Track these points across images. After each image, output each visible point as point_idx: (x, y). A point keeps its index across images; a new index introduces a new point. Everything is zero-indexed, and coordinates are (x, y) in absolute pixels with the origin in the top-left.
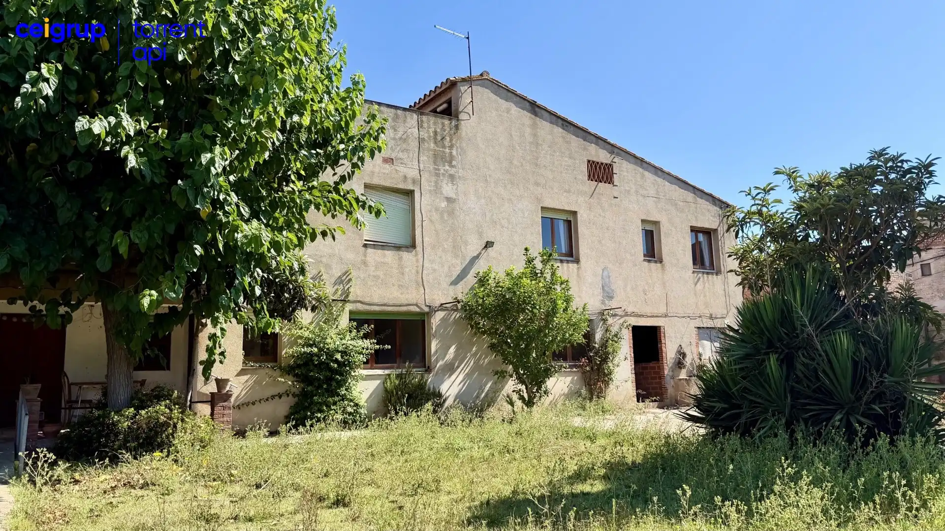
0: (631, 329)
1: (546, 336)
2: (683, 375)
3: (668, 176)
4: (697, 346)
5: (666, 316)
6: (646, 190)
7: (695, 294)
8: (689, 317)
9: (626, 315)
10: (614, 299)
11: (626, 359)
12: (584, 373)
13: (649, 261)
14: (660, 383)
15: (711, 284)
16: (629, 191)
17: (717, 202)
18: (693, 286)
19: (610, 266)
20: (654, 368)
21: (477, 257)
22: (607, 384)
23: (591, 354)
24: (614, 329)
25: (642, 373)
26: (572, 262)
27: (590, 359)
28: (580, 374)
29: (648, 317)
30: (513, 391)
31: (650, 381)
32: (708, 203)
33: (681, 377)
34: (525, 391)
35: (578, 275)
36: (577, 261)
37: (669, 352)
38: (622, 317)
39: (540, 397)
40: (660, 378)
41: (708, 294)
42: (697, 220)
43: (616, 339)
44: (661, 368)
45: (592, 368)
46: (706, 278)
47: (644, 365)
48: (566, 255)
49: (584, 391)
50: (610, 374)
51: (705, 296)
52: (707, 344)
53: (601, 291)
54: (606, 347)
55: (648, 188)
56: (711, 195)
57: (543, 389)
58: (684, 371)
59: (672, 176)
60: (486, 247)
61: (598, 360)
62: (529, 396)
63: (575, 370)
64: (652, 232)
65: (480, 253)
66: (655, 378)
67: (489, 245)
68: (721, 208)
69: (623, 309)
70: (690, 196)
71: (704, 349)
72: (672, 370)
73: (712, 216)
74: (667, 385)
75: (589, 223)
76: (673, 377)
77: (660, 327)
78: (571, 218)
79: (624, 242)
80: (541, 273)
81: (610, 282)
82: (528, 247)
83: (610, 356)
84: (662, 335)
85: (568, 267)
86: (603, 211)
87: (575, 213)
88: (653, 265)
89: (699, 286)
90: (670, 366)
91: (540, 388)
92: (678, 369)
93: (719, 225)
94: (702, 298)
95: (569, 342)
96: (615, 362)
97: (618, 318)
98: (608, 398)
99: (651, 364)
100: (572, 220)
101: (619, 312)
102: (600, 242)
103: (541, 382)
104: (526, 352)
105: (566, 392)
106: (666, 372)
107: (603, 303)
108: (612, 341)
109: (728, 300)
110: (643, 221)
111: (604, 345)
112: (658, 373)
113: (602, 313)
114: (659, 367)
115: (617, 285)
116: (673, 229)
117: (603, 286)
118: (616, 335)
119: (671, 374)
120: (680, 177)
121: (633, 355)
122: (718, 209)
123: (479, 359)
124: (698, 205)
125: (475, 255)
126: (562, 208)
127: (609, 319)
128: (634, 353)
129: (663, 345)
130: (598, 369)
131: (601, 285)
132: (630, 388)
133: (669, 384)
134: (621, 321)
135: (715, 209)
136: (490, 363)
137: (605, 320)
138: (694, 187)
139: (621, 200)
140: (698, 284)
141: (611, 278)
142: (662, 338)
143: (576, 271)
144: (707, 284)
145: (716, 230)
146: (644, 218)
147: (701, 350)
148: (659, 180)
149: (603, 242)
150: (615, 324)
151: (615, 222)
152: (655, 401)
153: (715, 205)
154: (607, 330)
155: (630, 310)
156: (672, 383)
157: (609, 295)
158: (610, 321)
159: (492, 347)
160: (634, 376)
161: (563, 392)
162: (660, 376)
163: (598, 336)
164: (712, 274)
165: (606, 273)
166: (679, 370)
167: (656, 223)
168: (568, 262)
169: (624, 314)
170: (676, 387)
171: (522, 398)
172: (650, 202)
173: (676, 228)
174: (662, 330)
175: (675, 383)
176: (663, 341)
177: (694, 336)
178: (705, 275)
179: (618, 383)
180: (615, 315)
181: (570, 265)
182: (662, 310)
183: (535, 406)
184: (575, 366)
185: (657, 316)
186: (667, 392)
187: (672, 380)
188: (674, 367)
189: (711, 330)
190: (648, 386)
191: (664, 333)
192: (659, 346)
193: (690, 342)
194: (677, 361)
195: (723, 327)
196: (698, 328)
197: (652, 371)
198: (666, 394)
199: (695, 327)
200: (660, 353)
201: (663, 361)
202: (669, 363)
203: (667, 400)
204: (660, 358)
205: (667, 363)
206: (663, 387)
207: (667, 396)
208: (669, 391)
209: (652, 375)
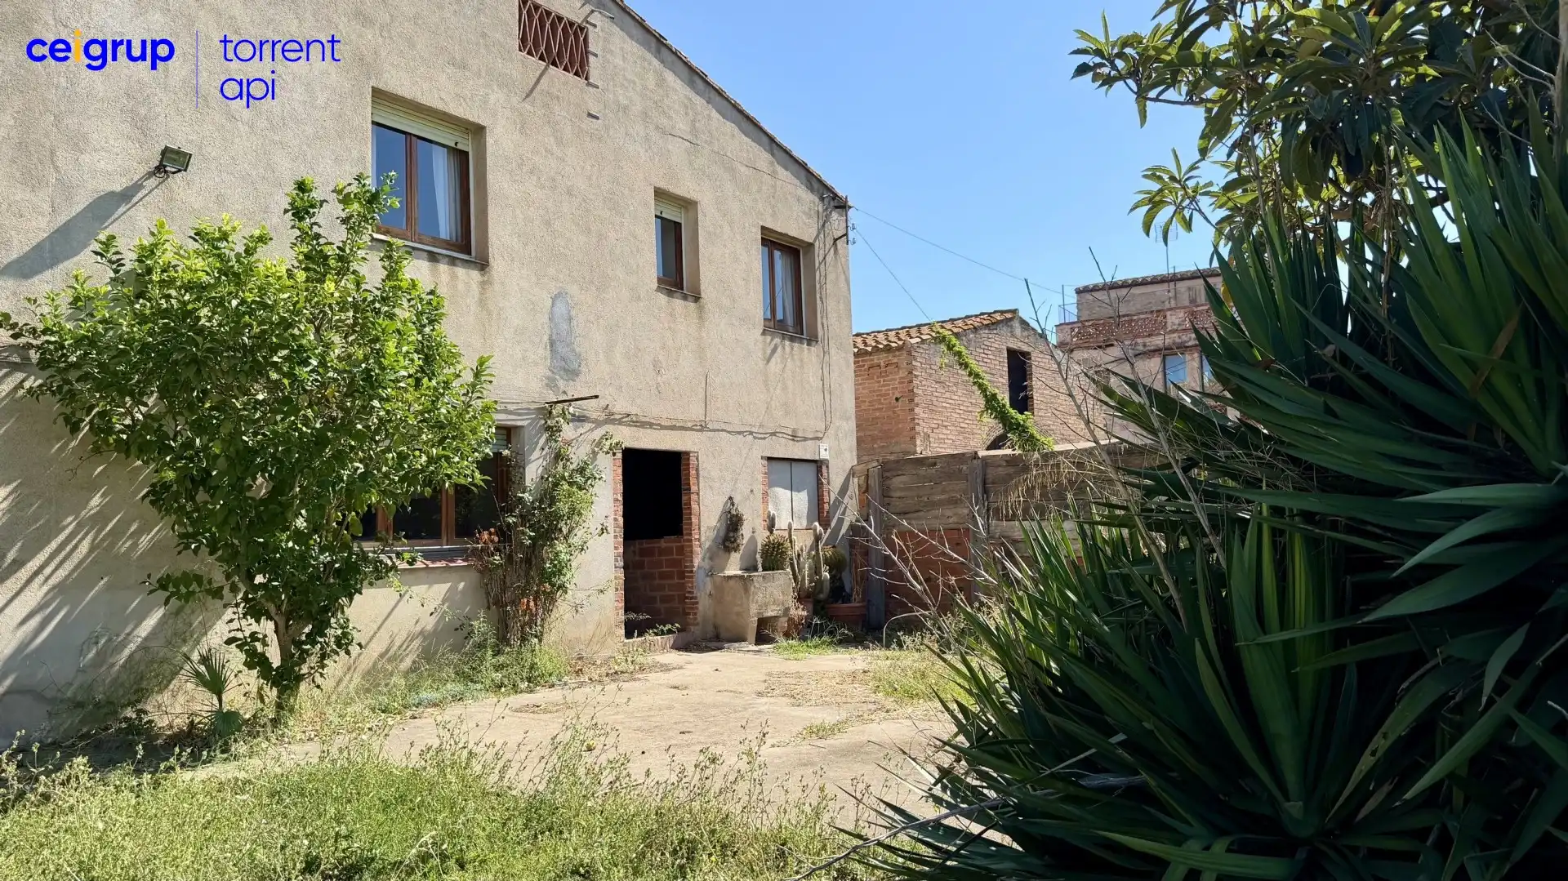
0: (619, 456)
1: (340, 458)
2: (733, 568)
3: (718, 99)
4: (765, 500)
5: (703, 428)
6: (670, 118)
7: (766, 384)
8: (751, 433)
9: (610, 418)
10: (582, 377)
11: (603, 530)
12: (486, 571)
13: (670, 294)
14: (682, 587)
15: (798, 363)
16: (625, 109)
17: (816, 185)
18: (761, 364)
19: (573, 290)
20: (669, 551)
21: (126, 196)
22: (551, 598)
23: (511, 520)
24: (578, 455)
25: (640, 565)
26: (467, 263)
27: (505, 534)
28: (474, 576)
29: (663, 428)
30: (229, 642)
31: (657, 582)
32: (797, 182)
33: (728, 573)
34: (273, 639)
35: (482, 302)
36: (483, 265)
37: (706, 515)
38: (599, 424)
39: (323, 657)
40: (682, 575)
41: (789, 383)
42: (774, 215)
43: (579, 479)
44: (685, 552)
45: (510, 558)
46: (788, 349)
47: (646, 544)
48: (448, 245)
49: (481, 625)
50: (559, 572)
51: (785, 388)
52: (783, 494)
53: (543, 352)
54: (553, 501)
55: (671, 113)
56: (803, 166)
57: (333, 632)
58: (735, 557)
59: (727, 99)
60: (160, 169)
61: (527, 536)
62: (285, 655)
63: (460, 563)
64: (678, 225)
65: (137, 187)
66: (669, 576)
67: (172, 161)
68: (822, 199)
69: (602, 402)
70: (763, 158)
71: (776, 505)
72: (712, 556)
73: (804, 213)
74: (696, 593)
75: (520, 166)
76: (711, 573)
77: (687, 453)
78: (466, 145)
79: (612, 235)
80: (340, 259)
81: (570, 332)
82: (309, 179)
83: (562, 524)
84: (693, 472)
85: (454, 277)
86: (560, 142)
87: (477, 131)
88: (678, 303)
89: (775, 365)
90: (707, 545)
91: (320, 628)
92: (721, 553)
93: (817, 236)
94: (778, 391)
95: (428, 482)
96: (575, 540)
97: (588, 426)
98: (550, 638)
99: (663, 543)
100: (469, 149)
101: (591, 408)
102: (548, 223)
103: (326, 609)
104: (274, 512)
105: (430, 627)
106: (697, 561)
107: (551, 384)
108: (571, 484)
109: (827, 400)
110: (660, 194)
111: (548, 496)
112: (677, 563)
113: (546, 412)
114: (681, 550)
115: (590, 342)
116: (727, 228)
117: (552, 343)
118: (581, 471)
119: (706, 564)
120: (744, 107)
121: (621, 520)
122: (817, 200)
123: (116, 534)
124: (779, 183)
125: (118, 188)
126: (439, 106)
127: (565, 427)
128: (624, 516)
129: (693, 497)
130: (528, 561)
131: (546, 338)
132: (610, 606)
133: (703, 591)
134: (598, 434)
135: (810, 198)
136: (155, 548)
137: (553, 431)
138: (772, 140)
139: (607, 128)
140: (773, 359)
141: (574, 323)
142: (692, 481)
143: (475, 287)
144: (789, 363)
145: (811, 245)
146: (662, 185)
147: (772, 509)
148: (699, 101)
149: (557, 225)
150: (578, 441)
151: (589, 178)
152: (670, 632)
153: (811, 189)
154: (558, 456)
155: (620, 407)
156: (709, 587)
157: (565, 365)
158: (568, 431)
159: (159, 495)
160: (621, 574)
161: (418, 628)
162: (682, 571)
163: (533, 472)
164: (801, 341)
165: (560, 308)
166: (727, 554)
167: (688, 205)
168: (453, 261)
169: (603, 417)
170: (718, 595)
171: (256, 660)
172: (677, 148)
173: (731, 224)
174: (693, 460)
175: (716, 587)
176: (694, 488)
177: (760, 477)
178: (787, 343)
179: (580, 596)
180: (580, 419)
181: (461, 271)
182: (695, 413)
183: (303, 686)
184: (463, 553)
185: (683, 428)
186: (697, 608)
187: (708, 579)
188: (715, 549)
189: (794, 464)
190: (654, 594)
191: (697, 470)
192: (684, 498)
193: (752, 491)
194: (722, 534)
195: (817, 458)
196: (769, 459)
197: (663, 558)
198: (695, 614)
199: (762, 458)
200: (684, 517)
201: (691, 534)
202: (703, 539)
203: (697, 627)
204: (684, 527)
205: (699, 540)
206: (687, 598)
207: (696, 619)
208: (700, 607)
209: (664, 569)
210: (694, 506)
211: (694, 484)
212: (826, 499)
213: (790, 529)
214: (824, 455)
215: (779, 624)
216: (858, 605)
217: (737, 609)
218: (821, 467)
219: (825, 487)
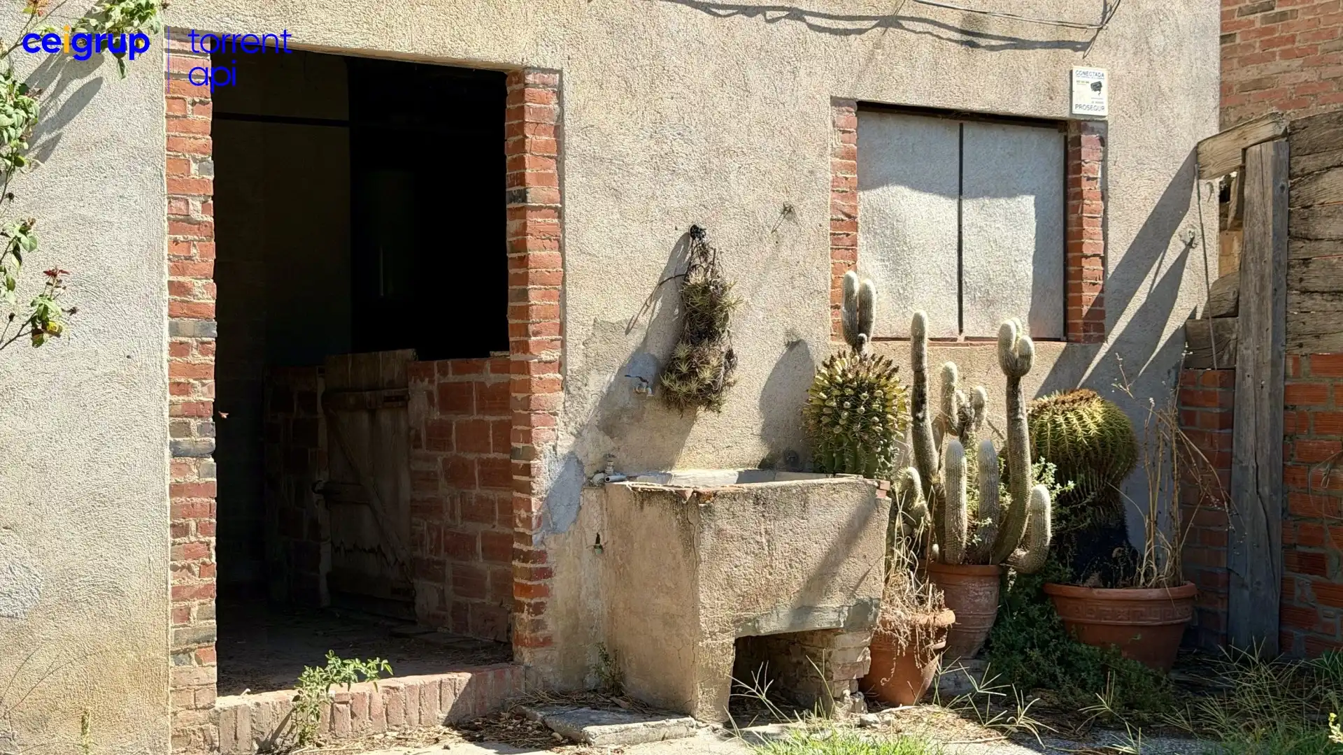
4: (843, 243)
37: (589, 285)
72: (612, 418)
74: (545, 540)
76: (601, 477)
84: (536, 138)
90: (597, 382)
92: (655, 413)
106: (548, 437)
119: (589, 447)
133: (572, 532)
142: (535, 169)
147: (862, 273)
156: (594, 525)
166: (677, 416)
174: (537, 104)
175: (618, 525)
177: (826, 165)
186: (544, 591)
187: (592, 495)
188: (625, 398)
189: (971, 131)
190: (471, 527)
191: (558, 131)
192: (512, 225)
193: (788, 211)
194: (658, 350)
195: (1060, 112)
196: (865, 107)
197: (490, 418)
198: (538, 609)
199: (836, 102)
200: (513, 288)
201: (525, 348)
202: (575, 362)
203: (541, 654)
204: (511, 321)
205: (561, 366)
206: (517, 554)
207: (538, 625)
208: (560, 587)
209: (492, 455)
210: (539, 253)
211: (542, 179)
212: (1091, 244)
213: (918, 339)
214: (1086, 102)
215: (838, 657)
216: (1155, 593)
217: (663, 602)
218: (1078, 142)
219: (1092, 204)
